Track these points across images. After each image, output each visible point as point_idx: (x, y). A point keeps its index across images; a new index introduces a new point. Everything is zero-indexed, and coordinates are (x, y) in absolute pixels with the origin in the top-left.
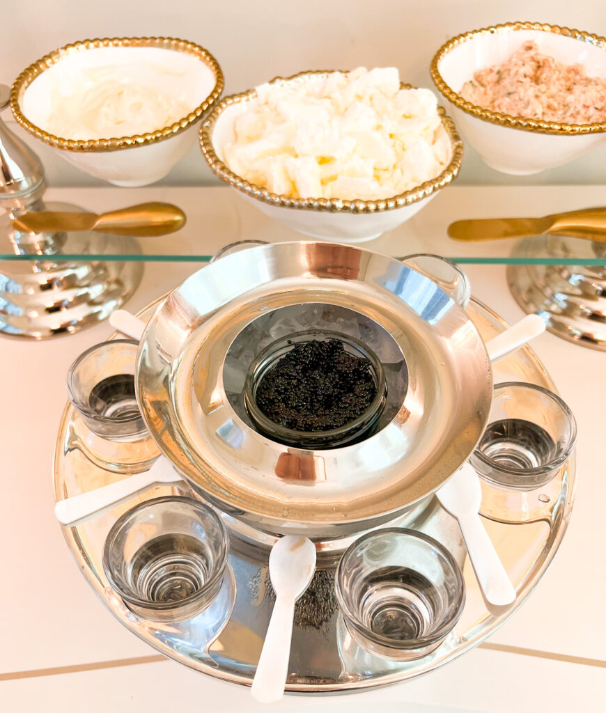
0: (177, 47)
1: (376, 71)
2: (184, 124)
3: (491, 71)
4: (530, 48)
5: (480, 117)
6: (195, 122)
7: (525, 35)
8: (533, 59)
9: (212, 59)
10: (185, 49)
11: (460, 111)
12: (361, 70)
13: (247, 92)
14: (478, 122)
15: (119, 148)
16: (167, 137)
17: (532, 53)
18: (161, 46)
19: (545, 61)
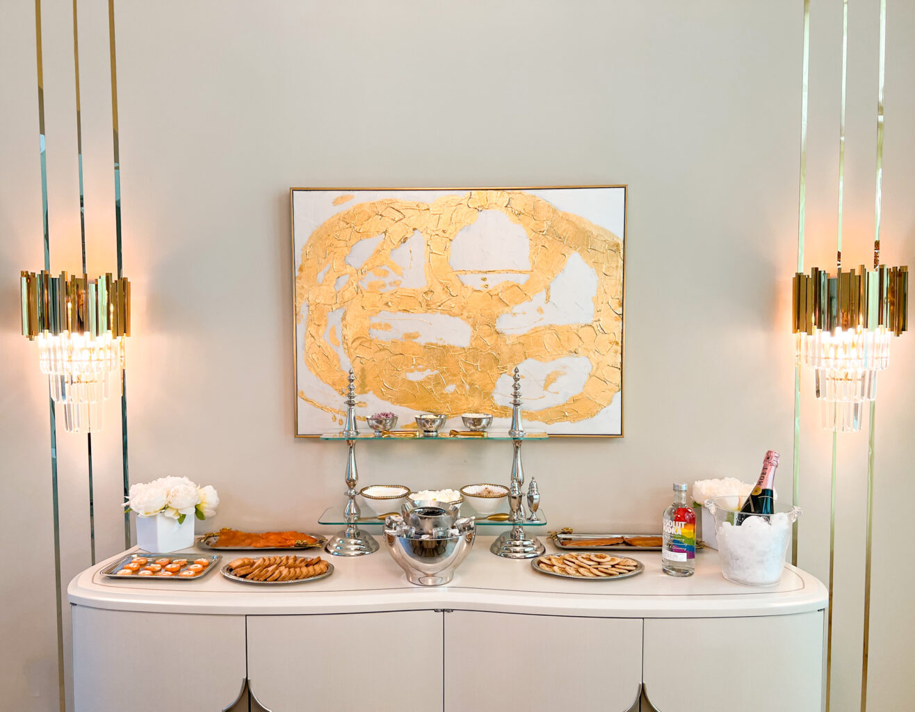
0: (398, 487)
2: (402, 496)
3: (476, 493)
5: (471, 496)
6: (404, 496)
7: (486, 487)
8: (487, 491)
9: (407, 488)
10: (400, 487)
11: (466, 495)
13: (416, 493)
16: (399, 498)
17: (487, 489)
18: (395, 487)
19: (490, 490)
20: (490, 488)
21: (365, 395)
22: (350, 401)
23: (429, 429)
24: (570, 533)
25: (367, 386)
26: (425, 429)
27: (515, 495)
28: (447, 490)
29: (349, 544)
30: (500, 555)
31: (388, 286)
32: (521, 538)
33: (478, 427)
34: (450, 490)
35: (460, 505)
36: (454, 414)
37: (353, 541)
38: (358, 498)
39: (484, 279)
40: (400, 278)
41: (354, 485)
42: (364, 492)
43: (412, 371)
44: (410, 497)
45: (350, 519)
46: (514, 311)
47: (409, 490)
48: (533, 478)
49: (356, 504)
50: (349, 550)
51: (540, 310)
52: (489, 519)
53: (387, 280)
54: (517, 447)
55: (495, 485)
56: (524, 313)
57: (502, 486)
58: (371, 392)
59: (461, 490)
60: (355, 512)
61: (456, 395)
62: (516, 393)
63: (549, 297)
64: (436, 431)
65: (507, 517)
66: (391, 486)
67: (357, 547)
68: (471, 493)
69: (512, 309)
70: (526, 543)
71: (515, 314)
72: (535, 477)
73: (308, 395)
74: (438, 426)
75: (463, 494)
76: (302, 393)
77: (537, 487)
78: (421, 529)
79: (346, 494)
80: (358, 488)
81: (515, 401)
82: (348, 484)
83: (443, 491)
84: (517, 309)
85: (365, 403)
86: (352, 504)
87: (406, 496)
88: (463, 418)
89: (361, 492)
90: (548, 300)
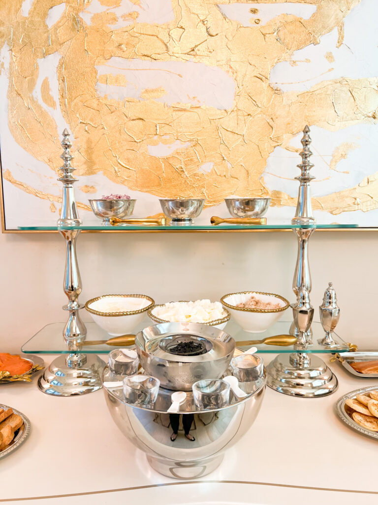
0: (139, 297)
1: (203, 300)
2: (143, 310)
3: (241, 304)
4: (253, 298)
5: (236, 309)
6: (146, 310)
7: (251, 295)
8: (254, 301)
9: (151, 298)
10: (141, 297)
11: (230, 309)
12: (199, 301)
13: (162, 305)
14: (235, 311)
15: (122, 315)
16: (137, 314)
17: (254, 299)
18: (134, 297)
19: (258, 301)
20: (258, 297)
21: (92, 176)
22: (67, 177)
23: (180, 217)
24: (353, 350)
25: (95, 164)
26: (174, 217)
27: (304, 309)
28: (203, 301)
29: (70, 376)
30: (277, 390)
31: (120, 20)
32: (306, 366)
33: (249, 213)
34: (208, 301)
35: (224, 325)
36: (211, 202)
37: (75, 373)
38: (82, 313)
39: (254, 11)
40: (136, 8)
41: (77, 296)
42: (90, 306)
43: (155, 144)
44: (154, 312)
45: (71, 343)
46: (294, 58)
47: (153, 301)
48: (330, 285)
49: (79, 322)
50: (69, 385)
51: (330, 57)
52: (267, 344)
53: (119, 12)
54: (304, 241)
55: (263, 293)
56: (308, 61)
57: (276, 295)
58: (101, 173)
59: (222, 300)
60: (78, 332)
61: (215, 176)
62: (304, 163)
63: (343, 38)
64: (190, 220)
65: (293, 340)
66: (131, 296)
67: (82, 380)
68: (234, 304)
69: (292, 54)
70: (313, 374)
71: (294, 62)
72: (333, 284)
73: (16, 176)
74: (192, 213)
75: (227, 307)
76: (9, 173)
77: (335, 298)
78: (169, 381)
79: (65, 308)
80: (82, 300)
81: (303, 175)
82: (67, 295)
83: (198, 302)
84: (299, 55)
85: (92, 187)
86: (75, 322)
87: (148, 309)
88: (227, 200)
89: (86, 306)
90: (340, 42)
